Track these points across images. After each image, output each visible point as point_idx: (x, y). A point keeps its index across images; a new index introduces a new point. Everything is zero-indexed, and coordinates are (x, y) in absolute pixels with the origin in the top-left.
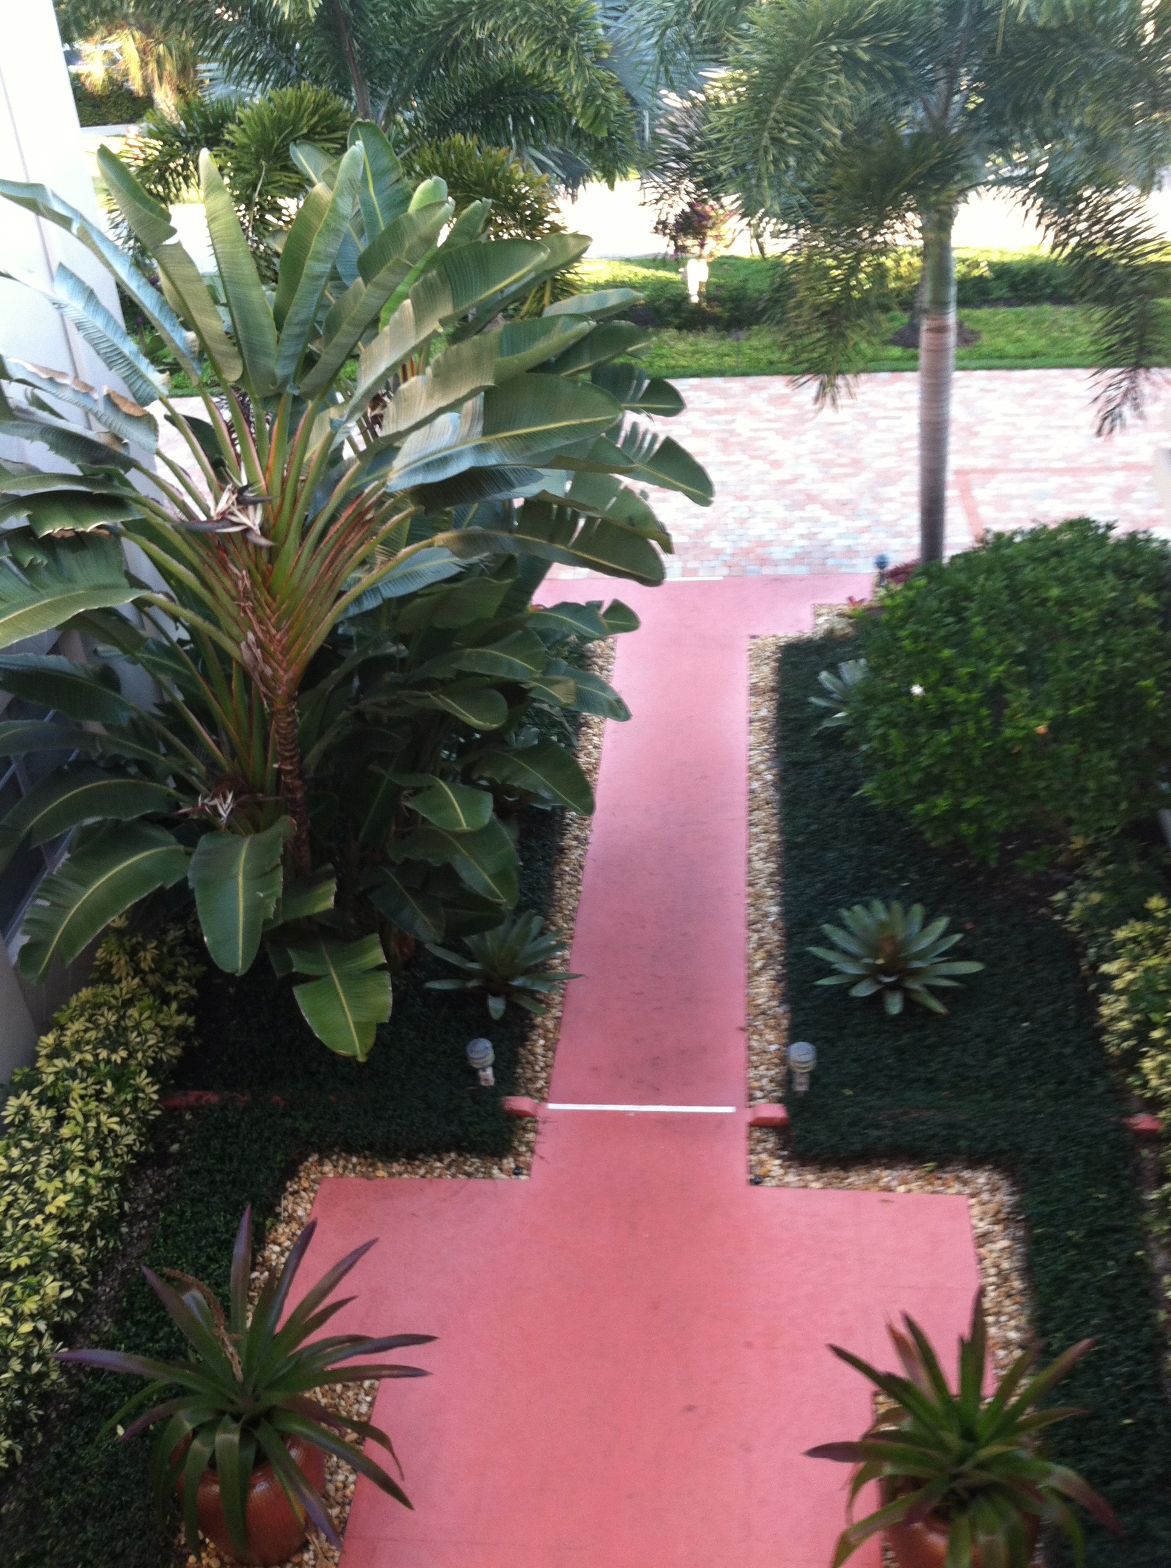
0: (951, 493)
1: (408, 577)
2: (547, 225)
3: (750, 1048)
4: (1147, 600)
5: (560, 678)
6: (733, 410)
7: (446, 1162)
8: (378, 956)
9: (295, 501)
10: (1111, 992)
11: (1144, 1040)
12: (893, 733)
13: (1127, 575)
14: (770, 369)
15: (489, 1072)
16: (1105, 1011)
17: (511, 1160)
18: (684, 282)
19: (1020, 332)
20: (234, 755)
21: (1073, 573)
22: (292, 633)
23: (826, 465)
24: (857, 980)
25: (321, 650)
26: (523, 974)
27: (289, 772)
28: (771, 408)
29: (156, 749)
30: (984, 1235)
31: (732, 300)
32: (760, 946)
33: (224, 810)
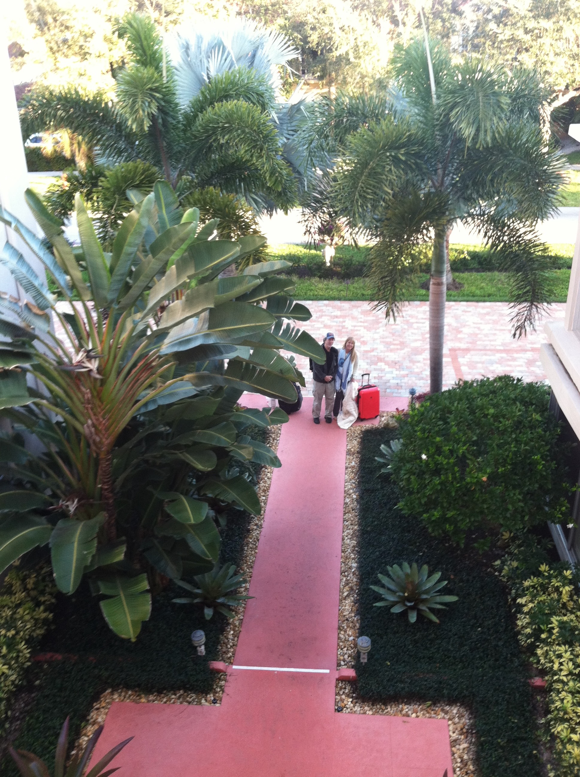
0: (446, 360)
1: (172, 395)
2: (251, 230)
3: (339, 638)
4: (537, 417)
5: (246, 445)
6: (344, 317)
7: (178, 695)
8: (145, 585)
9: (115, 357)
10: (523, 613)
11: (538, 639)
12: (413, 477)
13: (526, 404)
14: (363, 298)
15: (203, 647)
16: (519, 623)
17: (212, 695)
18: (324, 256)
19: (483, 284)
20: (79, 479)
21: (501, 402)
22: (111, 421)
23: (388, 344)
24: (394, 604)
25: (125, 430)
26: (224, 596)
27: (106, 489)
28: (362, 316)
29: (40, 476)
30: (455, 741)
31: (345, 265)
32: (347, 584)
33: (72, 508)
